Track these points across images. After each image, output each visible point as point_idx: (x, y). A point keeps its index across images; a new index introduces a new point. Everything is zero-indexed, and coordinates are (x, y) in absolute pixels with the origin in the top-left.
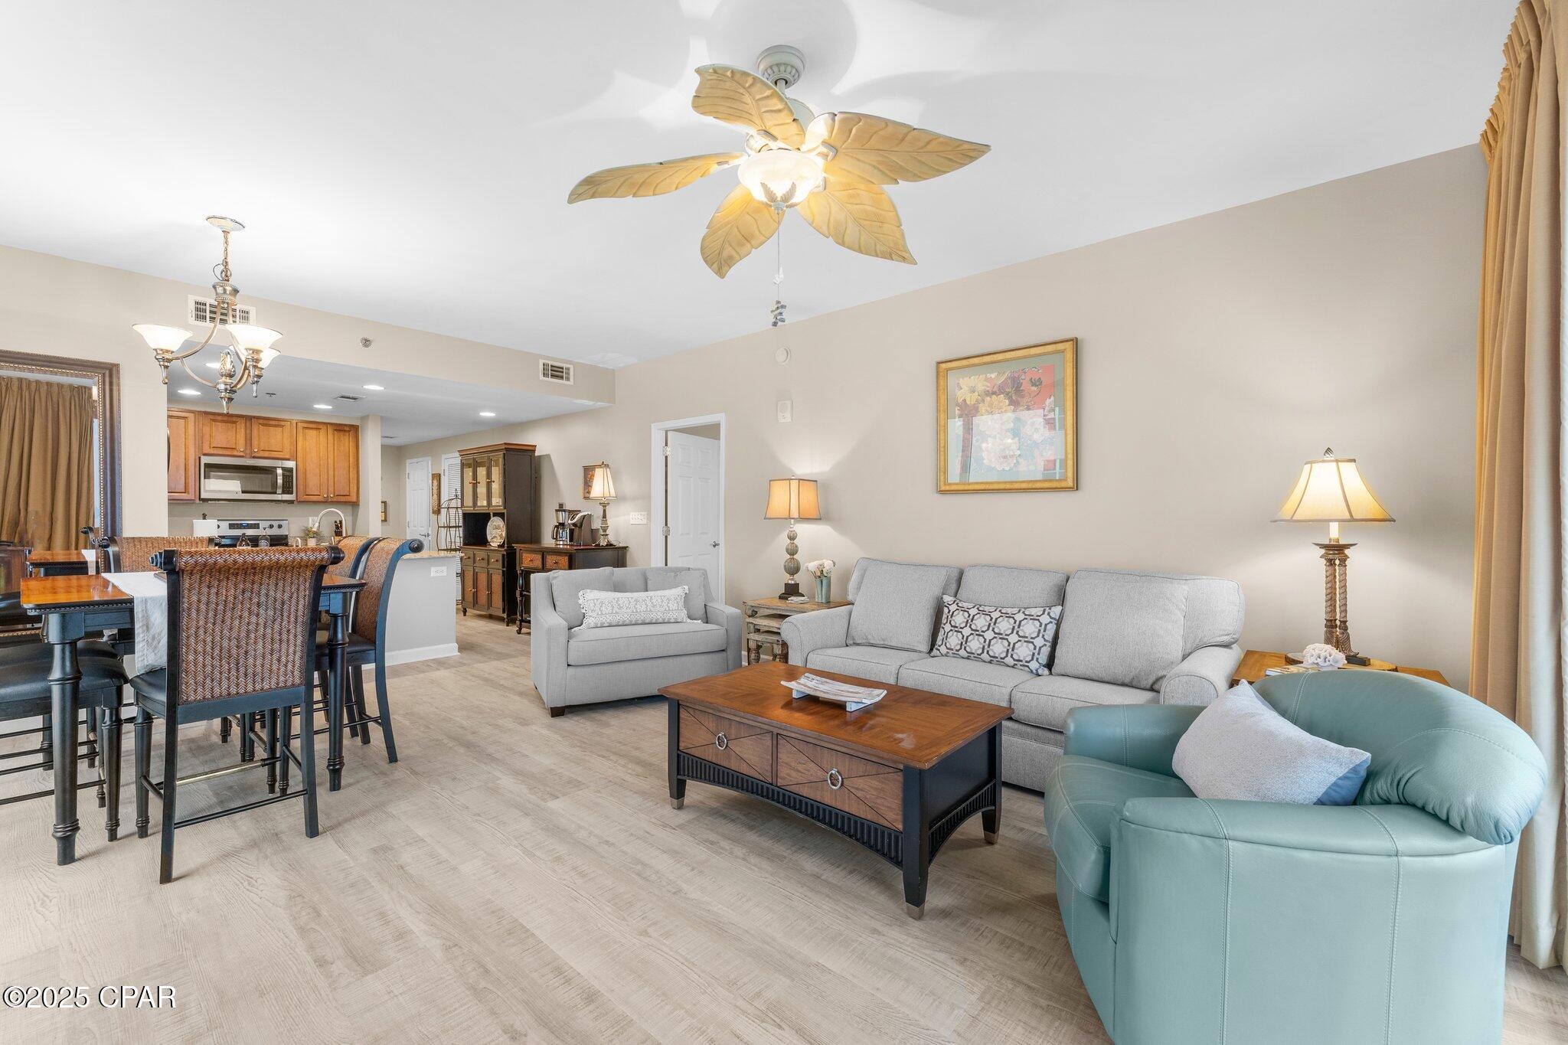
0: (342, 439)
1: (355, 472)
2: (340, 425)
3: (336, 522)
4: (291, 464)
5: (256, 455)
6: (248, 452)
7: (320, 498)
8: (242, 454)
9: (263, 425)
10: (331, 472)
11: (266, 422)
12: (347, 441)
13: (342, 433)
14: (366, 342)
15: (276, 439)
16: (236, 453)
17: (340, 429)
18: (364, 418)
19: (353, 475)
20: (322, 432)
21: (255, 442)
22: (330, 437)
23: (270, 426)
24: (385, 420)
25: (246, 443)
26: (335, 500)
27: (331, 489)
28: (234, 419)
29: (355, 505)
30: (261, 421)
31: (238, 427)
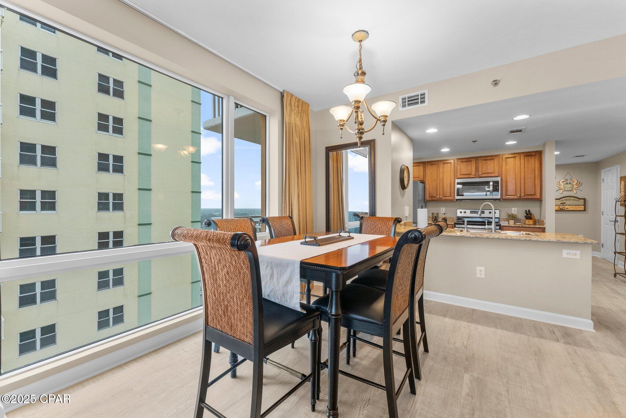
0: (530, 160)
1: (539, 180)
2: (529, 152)
3: (526, 211)
4: (499, 179)
5: (481, 176)
6: (477, 175)
7: (515, 197)
8: (474, 176)
9: (484, 160)
10: (523, 182)
11: (486, 158)
12: (533, 162)
13: (530, 157)
14: (496, 83)
15: (491, 167)
16: (471, 176)
17: (528, 155)
18: (544, 145)
19: (537, 182)
20: (517, 159)
21: (480, 169)
22: (522, 161)
23: (487, 160)
24: (558, 144)
25: (476, 171)
26: (525, 197)
27: (523, 191)
28: (470, 160)
29: (540, 200)
30: (483, 158)
31: (472, 163)
